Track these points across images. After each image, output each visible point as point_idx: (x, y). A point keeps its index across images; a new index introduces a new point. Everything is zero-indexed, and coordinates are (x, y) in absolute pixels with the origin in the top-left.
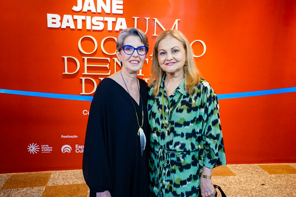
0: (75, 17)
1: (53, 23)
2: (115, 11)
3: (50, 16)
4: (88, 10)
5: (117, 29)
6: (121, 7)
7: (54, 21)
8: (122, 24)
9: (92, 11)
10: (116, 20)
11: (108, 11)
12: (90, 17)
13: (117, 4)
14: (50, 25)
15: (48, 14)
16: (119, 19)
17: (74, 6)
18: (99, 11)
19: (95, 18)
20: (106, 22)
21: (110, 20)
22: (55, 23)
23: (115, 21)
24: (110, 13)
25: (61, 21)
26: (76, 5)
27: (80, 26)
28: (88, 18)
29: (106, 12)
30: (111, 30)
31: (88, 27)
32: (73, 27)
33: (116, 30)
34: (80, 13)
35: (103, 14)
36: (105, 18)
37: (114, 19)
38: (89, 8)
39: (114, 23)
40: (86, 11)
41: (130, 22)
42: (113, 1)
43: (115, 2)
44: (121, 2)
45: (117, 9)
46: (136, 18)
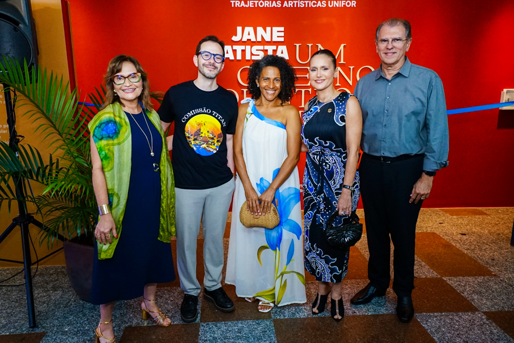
0: (235, 47)
2: (275, 39)
4: (248, 40)
6: (282, 34)
8: (283, 52)
9: (252, 40)
10: (277, 48)
11: (268, 39)
12: (250, 46)
13: (278, 32)
16: (279, 47)
17: (234, 36)
18: (259, 39)
19: (255, 48)
20: (266, 50)
21: (270, 48)
24: (270, 40)
26: (236, 35)
27: (239, 57)
28: (248, 48)
29: (266, 40)
31: (248, 57)
32: (232, 58)
34: (240, 43)
35: (263, 42)
36: (265, 46)
37: (274, 48)
38: (249, 37)
39: (275, 51)
40: (246, 40)
41: (291, 51)
42: (273, 28)
43: (275, 29)
44: (282, 29)
45: (278, 37)
46: (298, 45)
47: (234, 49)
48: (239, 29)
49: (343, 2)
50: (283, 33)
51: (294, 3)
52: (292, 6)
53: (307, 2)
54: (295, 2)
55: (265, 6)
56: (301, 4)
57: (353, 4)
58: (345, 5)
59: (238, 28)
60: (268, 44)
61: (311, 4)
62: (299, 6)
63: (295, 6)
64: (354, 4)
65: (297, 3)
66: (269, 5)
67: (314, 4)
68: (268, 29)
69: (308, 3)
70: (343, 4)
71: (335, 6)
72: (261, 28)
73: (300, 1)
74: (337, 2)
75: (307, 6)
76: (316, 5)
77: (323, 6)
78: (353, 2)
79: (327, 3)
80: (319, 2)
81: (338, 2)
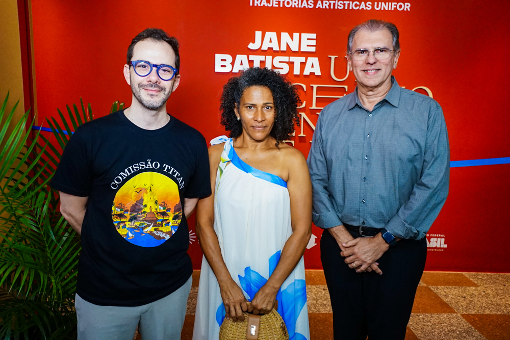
0: (252, 57)
1: (222, 66)
2: (304, 49)
3: (218, 57)
4: (269, 48)
5: (306, 72)
6: (314, 43)
7: (223, 63)
8: (313, 66)
9: (274, 49)
10: (306, 60)
11: (294, 48)
12: (271, 57)
13: (308, 39)
14: (218, 69)
15: (216, 55)
16: (309, 58)
17: (251, 43)
18: (284, 48)
19: (278, 59)
20: (293, 63)
21: (297, 60)
22: (225, 66)
23: (304, 61)
24: (297, 50)
25: (233, 64)
26: (254, 42)
28: (269, 58)
29: (293, 50)
30: (299, 74)
33: (304, 74)
34: (259, 52)
35: (289, 52)
36: (290, 57)
37: (303, 59)
38: (270, 45)
39: (303, 65)
40: (266, 49)
41: (324, 65)
42: (302, 34)
43: (305, 36)
44: (314, 36)
45: (308, 46)
46: (333, 57)
47: (250, 59)
48: (258, 34)
49: (393, 3)
50: (315, 41)
51: (330, 4)
52: (328, 8)
53: (347, 3)
54: (332, 2)
55: (293, 6)
56: (340, 6)
57: (406, 7)
58: (395, 9)
59: (257, 32)
61: (352, 6)
62: (336, 8)
63: (332, 7)
64: (408, 8)
65: (334, 4)
66: (298, 5)
67: (356, 5)
68: (296, 35)
69: (349, 4)
70: (393, 6)
71: (382, 9)
72: (287, 34)
73: (338, 1)
75: (346, 8)
76: (358, 7)
77: (367, 8)
78: (406, 4)
79: (373, 5)
80: (363, 3)
81: (387, 3)
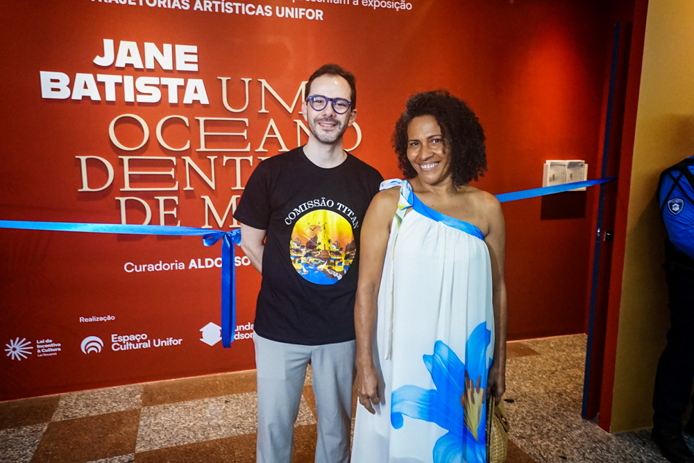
0: (101, 78)
1: (53, 90)
2: (181, 66)
3: (45, 76)
4: (127, 65)
5: (188, 100)
6: (195, 58)
7: (55, 85)
8: (197, 91)
9: (135, 67)
10: (186, 82)
11: (166, 64)
12: (131, 78)
13: (185, 53)
14: (47, 93)
15: (41, 73)
16: (190, 80)
17: (98, 57)
18: (150, 65)
19: (142, 81)
20: (166, 86)
21: (173, 83)
22: (58, 90)
23: (183, 84)
24: (171, 68)
25: (71, 86)
26: (102, 55)
27: (111, 96)
28: (128, 80)
29: (164, 68)
30: (176, 102)
31: (129, 97)
32: (96, 96)
33: (184, 102)
34: (112, 70)
35: (158, 71)
36: (162, 78)
37: (181, 82)
38: (129, 60)
39: (182, 90)
40: (123, 66)
41: (213, 89)
42: (177, 46)
43: (181, 49)
44: (194, 49)
45: (186, 62)
46: (224, 80)
47: (99, 80)
48: (108, 44)
49: (301, 10)
50: (196, 56)
51: (214, 5)
52: (210, 10)
53: (237, 5)
54: (217, 3)
55: (159, 6)
56: (228, 8)
57: (317, 15)
58: (304, 17)
59: (105, 41)
60: (168, 74)
61: (246, 9)
62: (223, 11)
63: (217, 10)
64: (321, 16)
65: (220, 6)
66: (166, 4)
67: (251, 9)
68: (167, 47)
69: (240, 7)
70: (301, 14)
71: (287, 16)
72: (153, 45)
73: (225, 2)
74: (290, 10)
75: (237, 12)
76: (253, 12)
77: (266, 14)
78: (317, 11)
79: (274, 11)
80: (260, 7)
81: (293, 9)
